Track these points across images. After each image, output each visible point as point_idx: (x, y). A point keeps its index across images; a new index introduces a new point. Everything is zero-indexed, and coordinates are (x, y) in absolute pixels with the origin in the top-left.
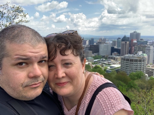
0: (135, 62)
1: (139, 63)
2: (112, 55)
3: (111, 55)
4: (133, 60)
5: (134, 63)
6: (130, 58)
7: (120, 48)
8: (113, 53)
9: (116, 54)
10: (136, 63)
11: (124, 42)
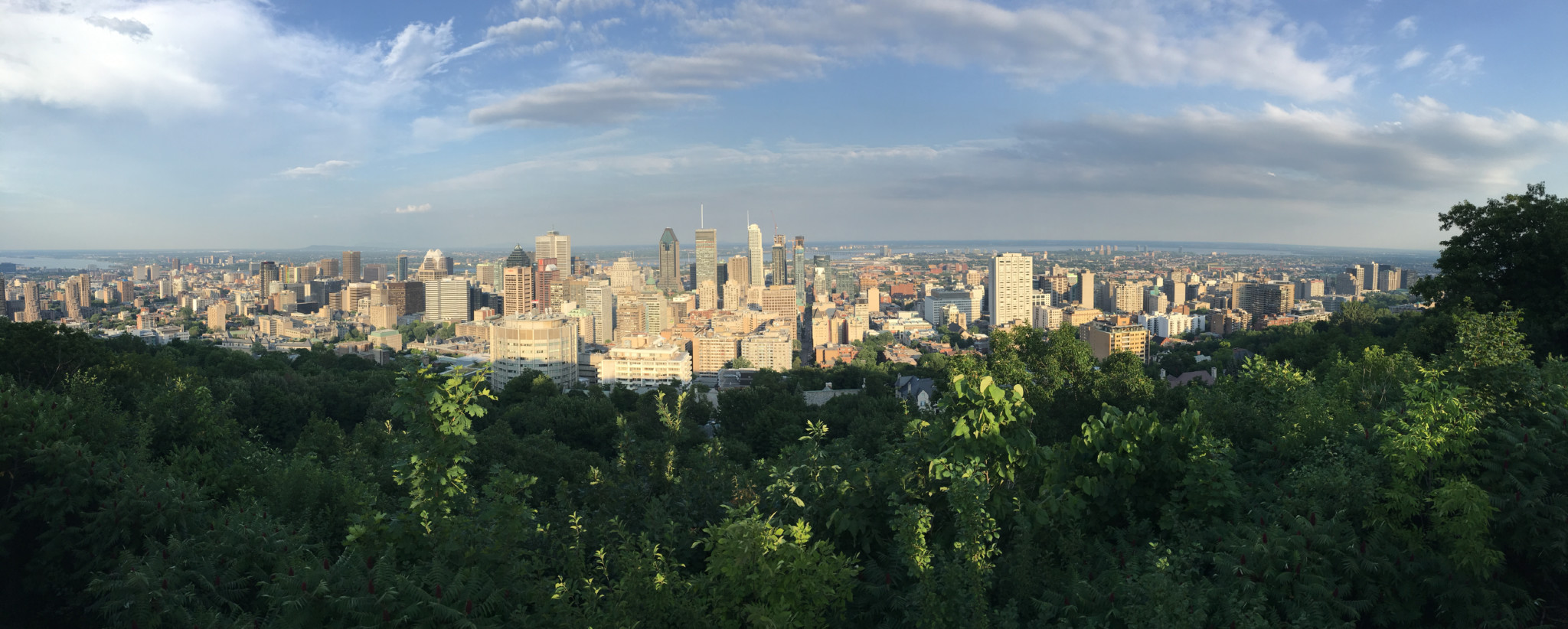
0: (537, 341)
1: (551, 344)
2: (475, 317)
3: (472, 318)
4: (530, 332)
5: (536, 345)
6: (520, 327)
7: (502, 293)
8: (476, 313)
9: (489, 315)
10: (543, 345)
11: (514, 271)
